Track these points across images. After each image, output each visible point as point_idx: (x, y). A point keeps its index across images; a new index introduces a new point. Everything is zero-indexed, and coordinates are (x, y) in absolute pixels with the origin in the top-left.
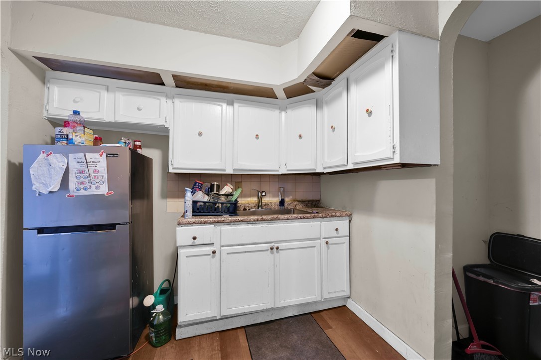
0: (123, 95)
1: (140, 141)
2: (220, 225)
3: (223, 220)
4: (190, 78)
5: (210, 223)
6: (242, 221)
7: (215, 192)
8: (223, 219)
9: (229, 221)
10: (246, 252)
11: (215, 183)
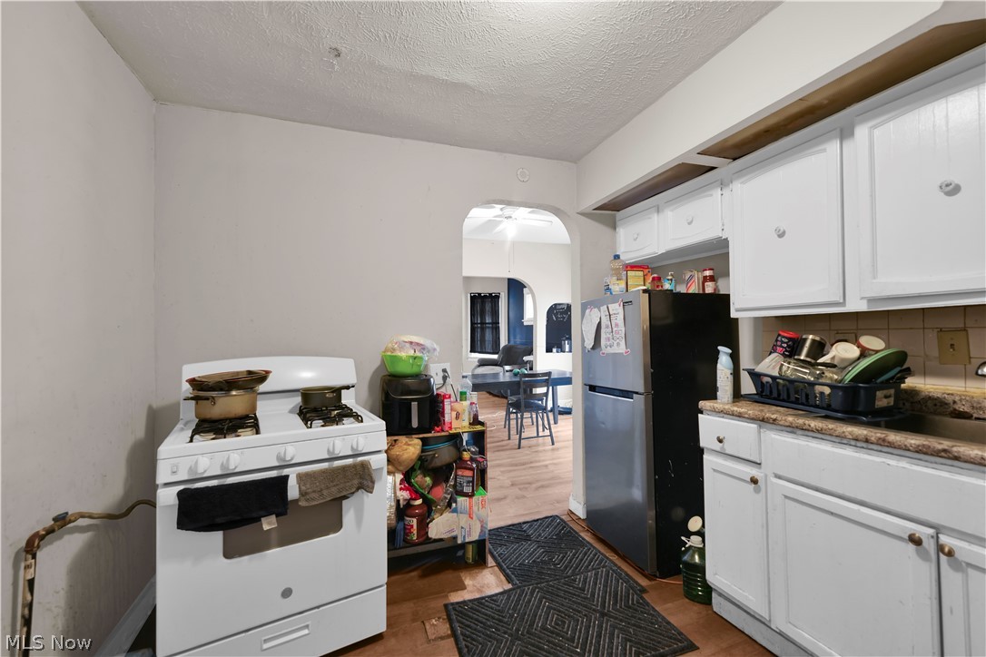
0: (672, 211)
1: (710, 269)
2: (771, 429)
3: (775, 420)
4: (725, 140)
5: (753, 419)
6: (819, 431)
7: (802, 358)
8: (774, 416)
9: (787, 424)
10: (832, 514)
11: (811, 337)
